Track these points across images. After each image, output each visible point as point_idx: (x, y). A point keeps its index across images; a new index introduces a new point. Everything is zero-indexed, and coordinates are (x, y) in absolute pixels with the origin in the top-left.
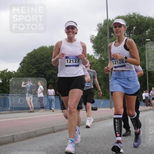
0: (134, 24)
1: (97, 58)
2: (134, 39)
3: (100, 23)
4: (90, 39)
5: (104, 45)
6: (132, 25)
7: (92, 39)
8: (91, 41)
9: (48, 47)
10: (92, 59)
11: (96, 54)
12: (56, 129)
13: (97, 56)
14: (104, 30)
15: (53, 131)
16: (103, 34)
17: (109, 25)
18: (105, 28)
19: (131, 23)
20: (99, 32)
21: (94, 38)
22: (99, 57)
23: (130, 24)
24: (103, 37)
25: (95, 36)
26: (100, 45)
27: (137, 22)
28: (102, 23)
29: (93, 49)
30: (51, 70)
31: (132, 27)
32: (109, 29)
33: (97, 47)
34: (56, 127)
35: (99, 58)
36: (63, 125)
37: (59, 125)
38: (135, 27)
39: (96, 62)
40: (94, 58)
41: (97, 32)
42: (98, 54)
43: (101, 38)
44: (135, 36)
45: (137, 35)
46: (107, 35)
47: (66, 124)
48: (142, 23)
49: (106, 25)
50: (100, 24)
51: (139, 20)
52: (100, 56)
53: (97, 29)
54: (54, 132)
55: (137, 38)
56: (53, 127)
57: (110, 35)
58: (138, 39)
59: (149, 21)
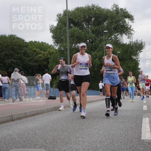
0: (93, 16)
1: (56, 48)
2: (93, 30)
3: (60, 13)
4: (50, 30)
5: (64, 35)
6: (91, 16)
7: (51, 29)
8: (51, 31)
9: (7, 36)
10: (51, 49)
11: (56, 44)
12: (15, 117)
13: (57, 46)
14: (63, 21)
15: (11, 119)
16: (62, 24)
17: (69, 16)
18: (64, 18)
19: (90, 15)
20: (59, 22)
21: (53, 28)
22: (58, 47)
23: (88, 16)
24: (62, 27)
25: (55, 26)
26: (60, 35)
27: (96, 14)
28: (62, 14)
29: (52, 39)
30: (11, 59)
31: (91, 18)
32: (68, 19)
33: (56, 37)
34: (15, 115)
35: (59, 48)
36: (21, 114)
37: (17, 113)
38: (93, 19)
39: (55, 52)
40: (54, 48)
41: (57, 22)
42: (57, 44)
43: (60, 29)
44: (93, 27)
45: (95, 26)
46: (66, 26)
47: (25, 113)
48: (100, 15)
49: (66, 15)
50: (60, 15)
51: (98, 12)
52: (60, 46)
53: (56, 19)
54: (13, 120)
55: (95, 29)
56: (12, 116)
57: (69, 25)
58: (96, 30)
59: (108, 13)
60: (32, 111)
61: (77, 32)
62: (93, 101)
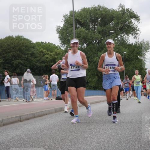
0: (99, 16)
1: (63, 49)
2: (99, 30)
3: (66, 14)
4: (57, 30)
5: (70, 36)
6: (97, 17)
7: (58, 30)
8: (57, 32)
9: (15, 37)
10: (58, 49)
11: (62, 45)
12: (23, 118)
13: (63, 46)
14: (69, 21)
15: (20, 120)
16: (69, 25)
17: (75, 16)
18: (71, 19)
19: (96, 15)
20: (65, 23)
21: (60, 28)
22: (65, 47)
23: (95, 16)
24: (69, 28)
25: (62, 27)
26: (66, 36)
27: (102, 14)
28: (68, 15)
29: (59, 40)
30: (18, 59)
31: (97, 18)
32: (75, 20)
33: (63, 38)
34: (23, 116)
35: (65, 49)
36: (29, 114)
37: (26, 114)
38: (99, 19)
39: (62, 52)
40: (60, 48)
41: (64, 23)
42: (64, 44)
43: (67, 29)
44: (99, 27)
45: (101, 27)
46: (72, 26)
47: (33, 113)
48: (107, 15)
49: (72, 16)
50: (66, 16)
51: (104, 12)
52: (67, 47)
53: (63, 20)
54: (21, 121)
55: (101, 29)
56: (20, 116)
57: (76, 26)
58: (103, 31)
59: (114, 14)
60: (40, 112)
61: (83, 33)
62: (100, 102)
